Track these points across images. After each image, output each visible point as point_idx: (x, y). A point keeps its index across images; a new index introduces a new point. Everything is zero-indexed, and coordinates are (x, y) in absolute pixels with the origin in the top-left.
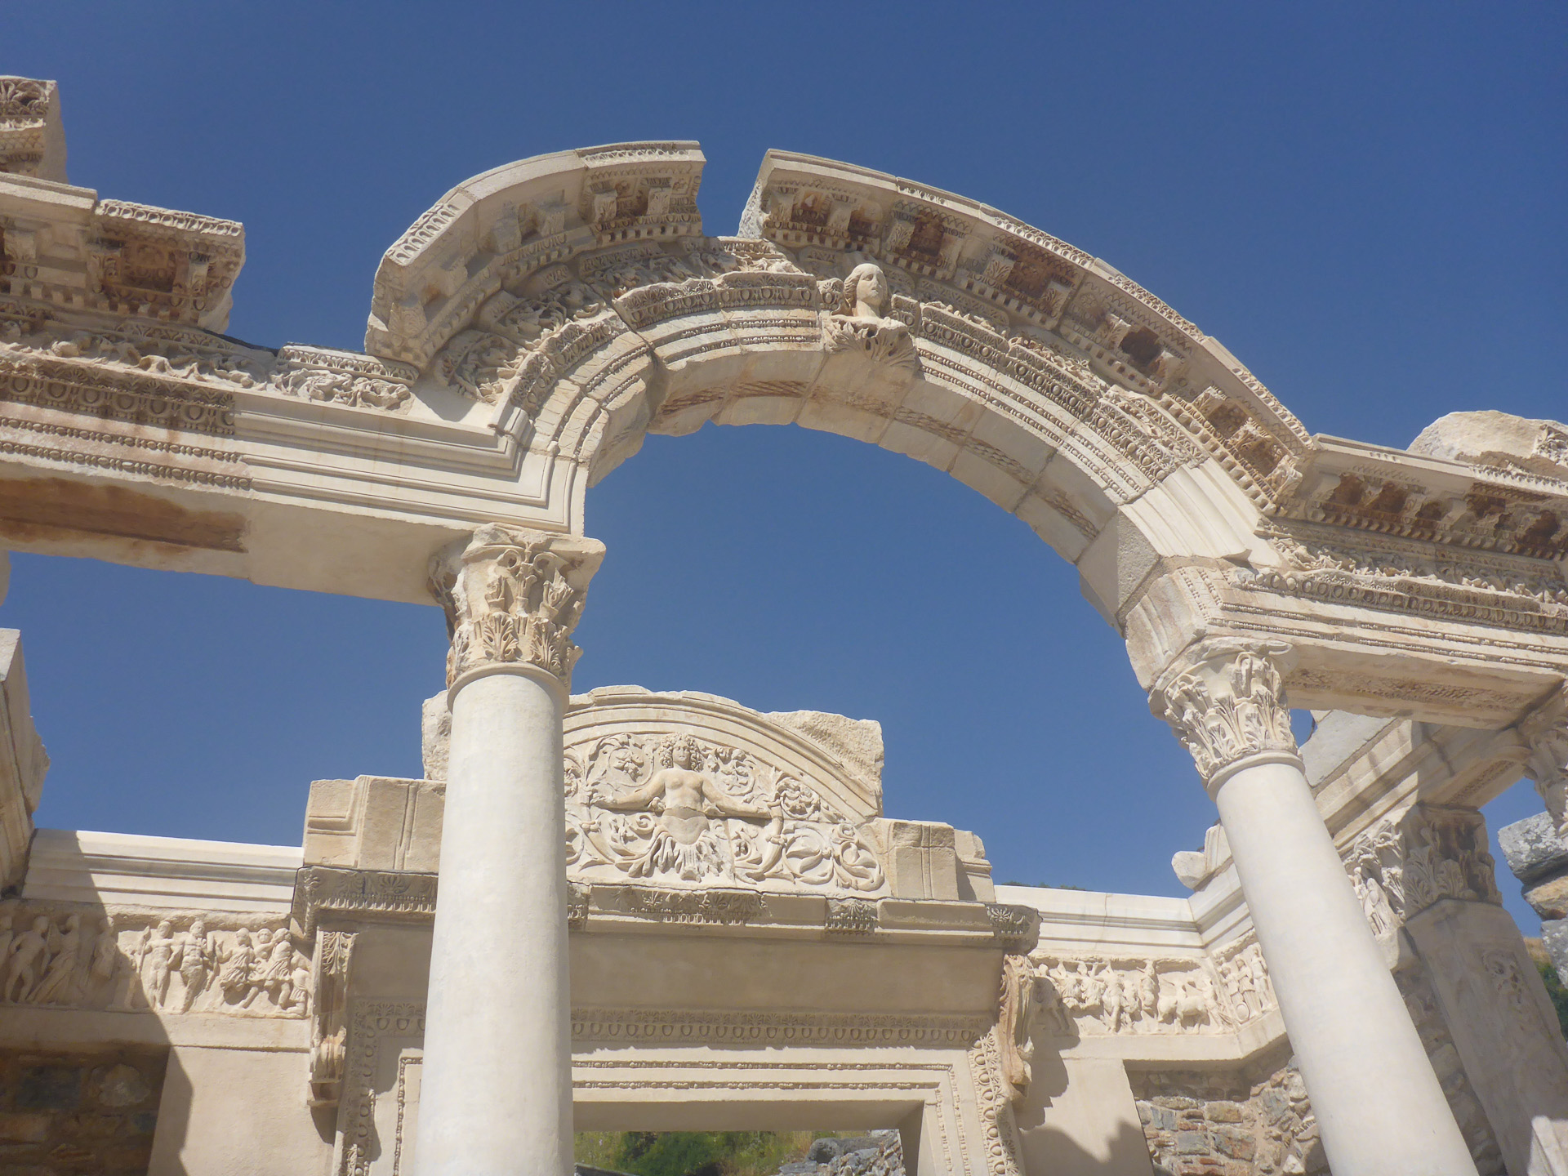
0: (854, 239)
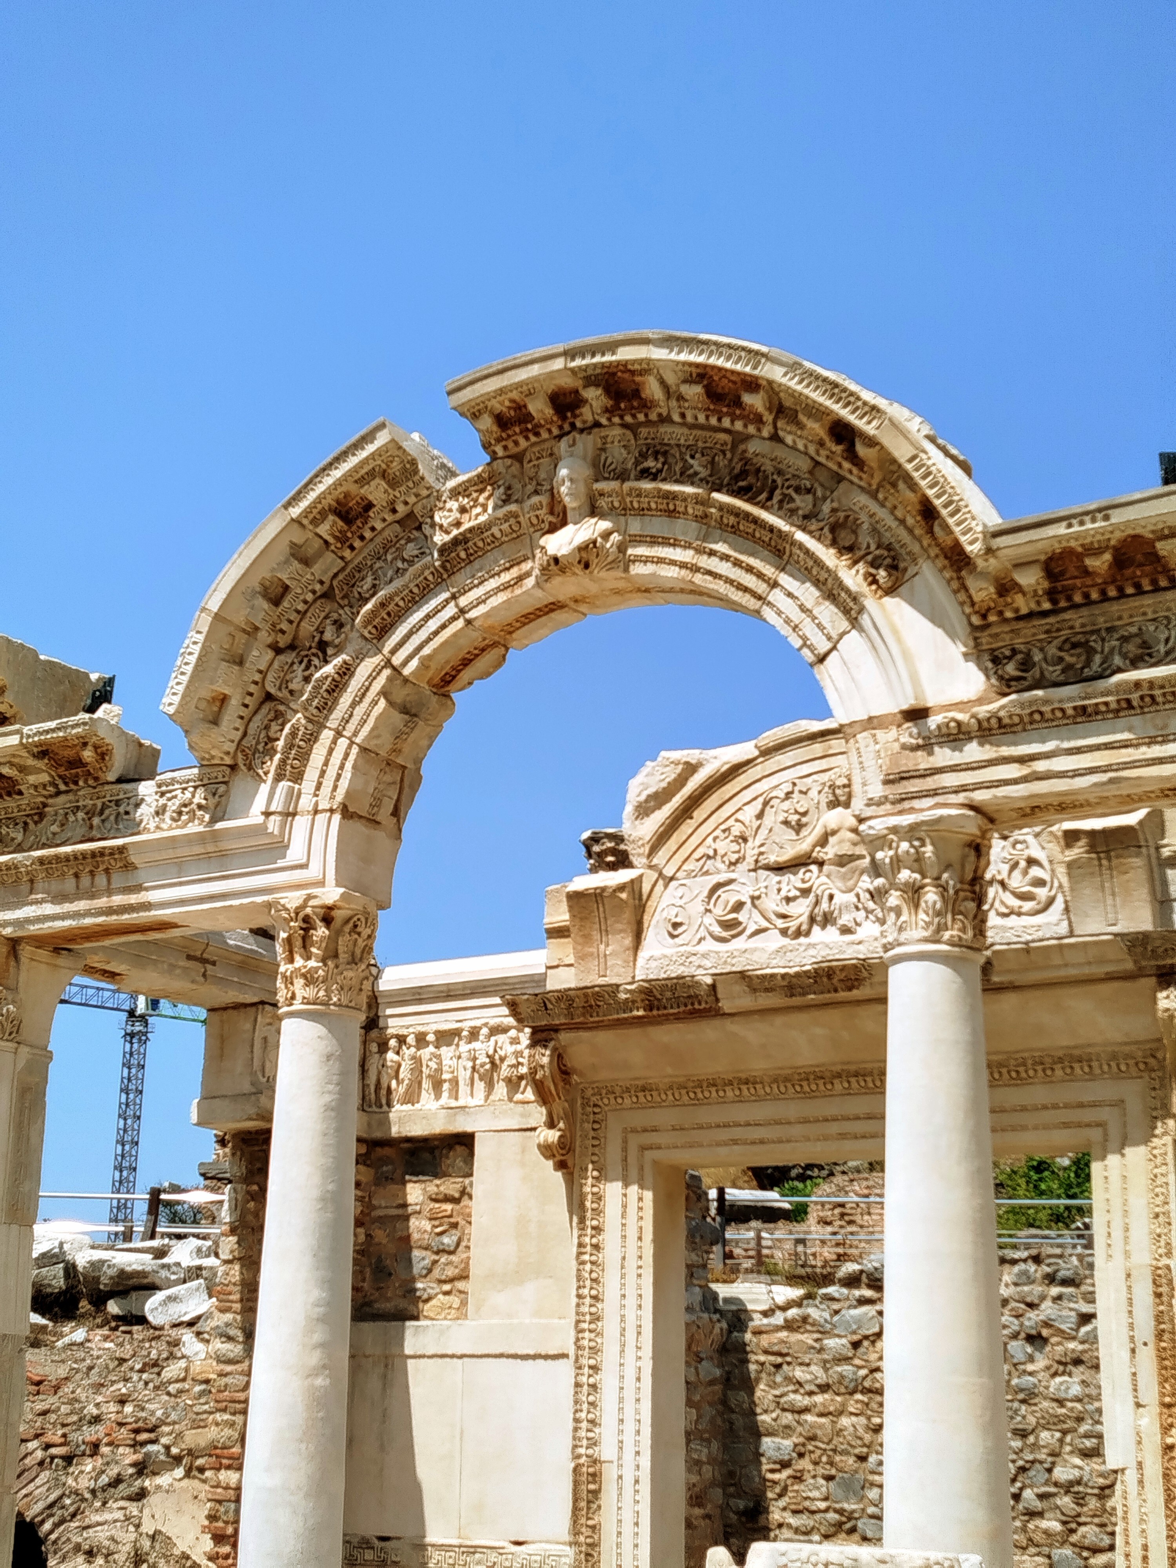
0: (564, 418)
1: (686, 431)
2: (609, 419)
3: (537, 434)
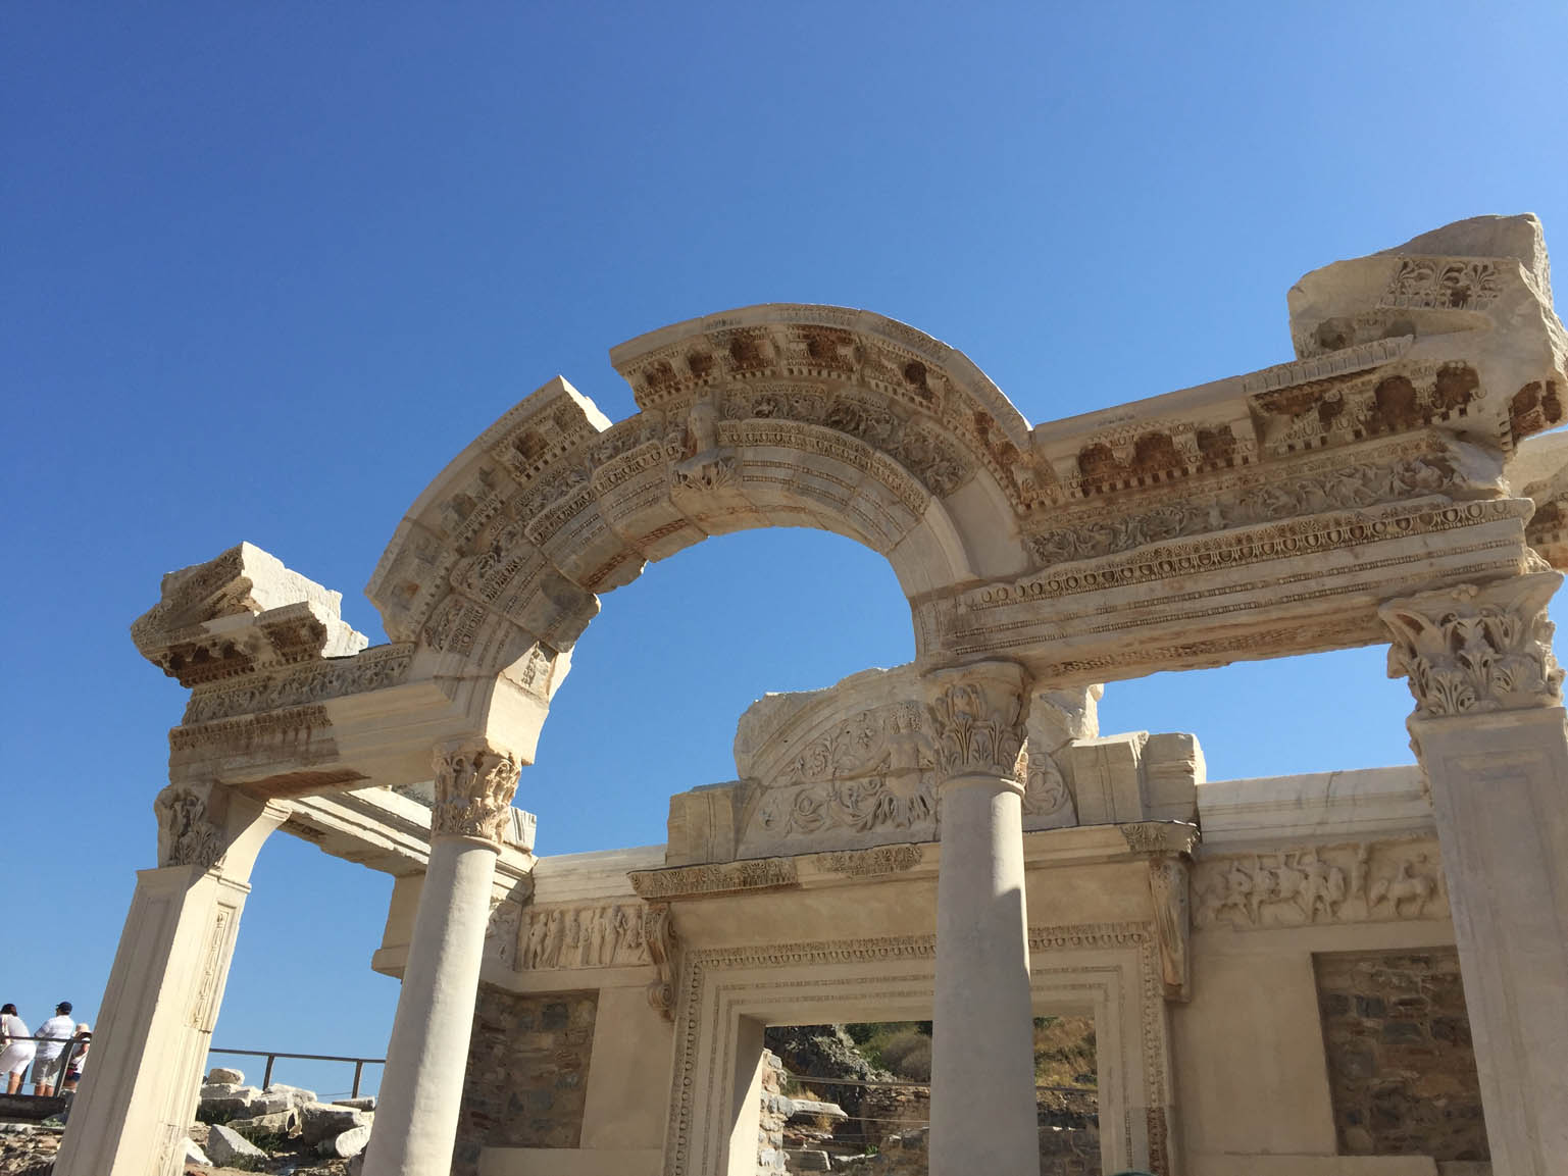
0: (699, 376)
1: (792, 383)
3: (678, 390)
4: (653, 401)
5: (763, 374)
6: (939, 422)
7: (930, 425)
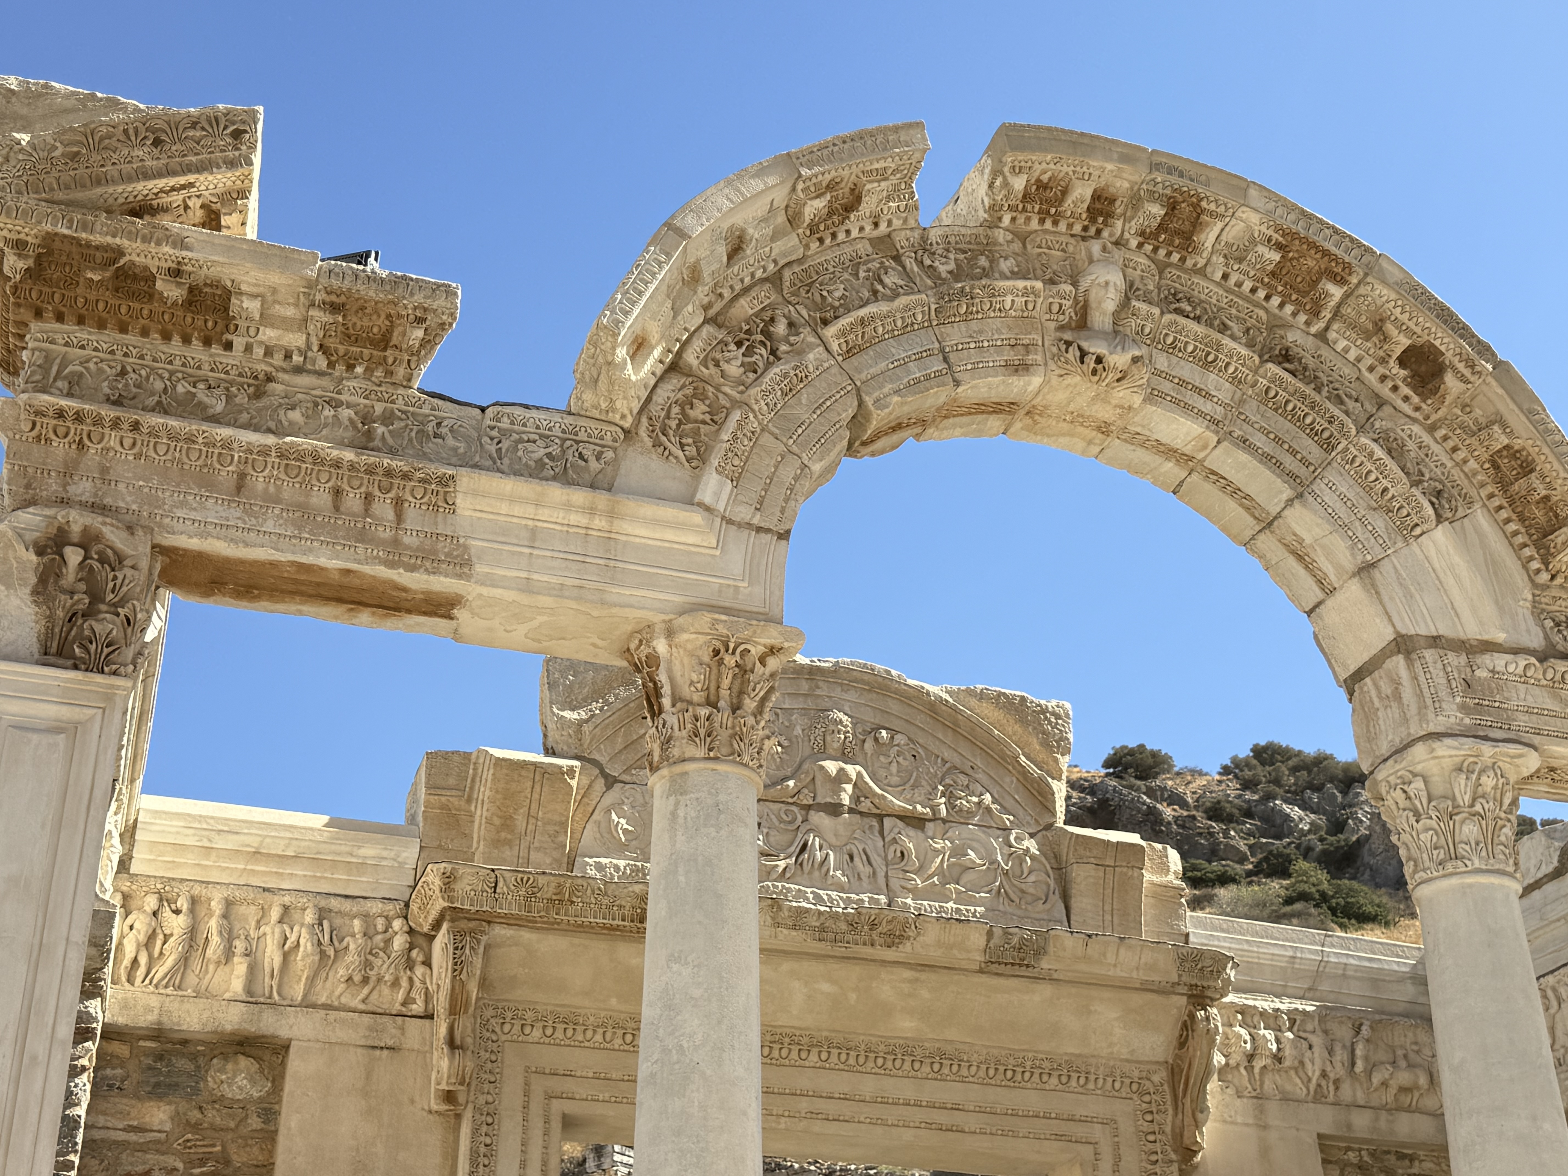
0: (1093, 221)
1: (1221, 292)
2: (1140, 246)
3: (1055, 223)
4: (1013, 219)
5: (1183, 260)
6: (1431, 429)
7: (1416, 429)
